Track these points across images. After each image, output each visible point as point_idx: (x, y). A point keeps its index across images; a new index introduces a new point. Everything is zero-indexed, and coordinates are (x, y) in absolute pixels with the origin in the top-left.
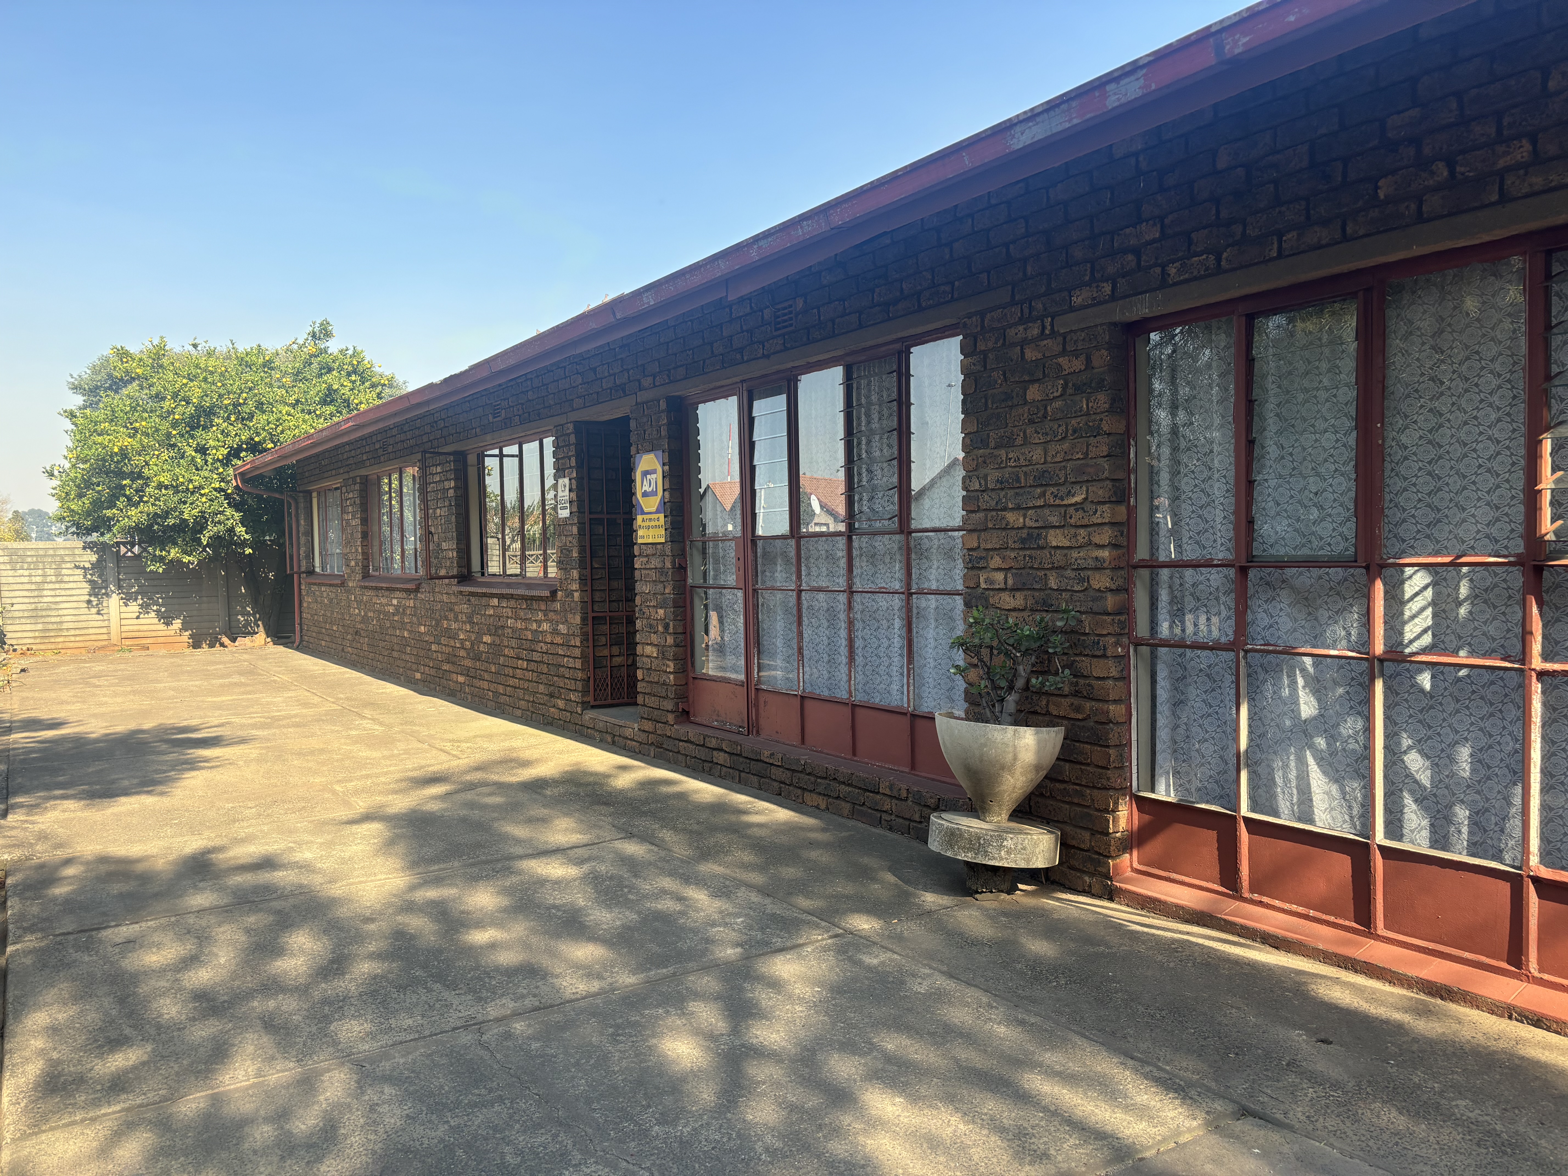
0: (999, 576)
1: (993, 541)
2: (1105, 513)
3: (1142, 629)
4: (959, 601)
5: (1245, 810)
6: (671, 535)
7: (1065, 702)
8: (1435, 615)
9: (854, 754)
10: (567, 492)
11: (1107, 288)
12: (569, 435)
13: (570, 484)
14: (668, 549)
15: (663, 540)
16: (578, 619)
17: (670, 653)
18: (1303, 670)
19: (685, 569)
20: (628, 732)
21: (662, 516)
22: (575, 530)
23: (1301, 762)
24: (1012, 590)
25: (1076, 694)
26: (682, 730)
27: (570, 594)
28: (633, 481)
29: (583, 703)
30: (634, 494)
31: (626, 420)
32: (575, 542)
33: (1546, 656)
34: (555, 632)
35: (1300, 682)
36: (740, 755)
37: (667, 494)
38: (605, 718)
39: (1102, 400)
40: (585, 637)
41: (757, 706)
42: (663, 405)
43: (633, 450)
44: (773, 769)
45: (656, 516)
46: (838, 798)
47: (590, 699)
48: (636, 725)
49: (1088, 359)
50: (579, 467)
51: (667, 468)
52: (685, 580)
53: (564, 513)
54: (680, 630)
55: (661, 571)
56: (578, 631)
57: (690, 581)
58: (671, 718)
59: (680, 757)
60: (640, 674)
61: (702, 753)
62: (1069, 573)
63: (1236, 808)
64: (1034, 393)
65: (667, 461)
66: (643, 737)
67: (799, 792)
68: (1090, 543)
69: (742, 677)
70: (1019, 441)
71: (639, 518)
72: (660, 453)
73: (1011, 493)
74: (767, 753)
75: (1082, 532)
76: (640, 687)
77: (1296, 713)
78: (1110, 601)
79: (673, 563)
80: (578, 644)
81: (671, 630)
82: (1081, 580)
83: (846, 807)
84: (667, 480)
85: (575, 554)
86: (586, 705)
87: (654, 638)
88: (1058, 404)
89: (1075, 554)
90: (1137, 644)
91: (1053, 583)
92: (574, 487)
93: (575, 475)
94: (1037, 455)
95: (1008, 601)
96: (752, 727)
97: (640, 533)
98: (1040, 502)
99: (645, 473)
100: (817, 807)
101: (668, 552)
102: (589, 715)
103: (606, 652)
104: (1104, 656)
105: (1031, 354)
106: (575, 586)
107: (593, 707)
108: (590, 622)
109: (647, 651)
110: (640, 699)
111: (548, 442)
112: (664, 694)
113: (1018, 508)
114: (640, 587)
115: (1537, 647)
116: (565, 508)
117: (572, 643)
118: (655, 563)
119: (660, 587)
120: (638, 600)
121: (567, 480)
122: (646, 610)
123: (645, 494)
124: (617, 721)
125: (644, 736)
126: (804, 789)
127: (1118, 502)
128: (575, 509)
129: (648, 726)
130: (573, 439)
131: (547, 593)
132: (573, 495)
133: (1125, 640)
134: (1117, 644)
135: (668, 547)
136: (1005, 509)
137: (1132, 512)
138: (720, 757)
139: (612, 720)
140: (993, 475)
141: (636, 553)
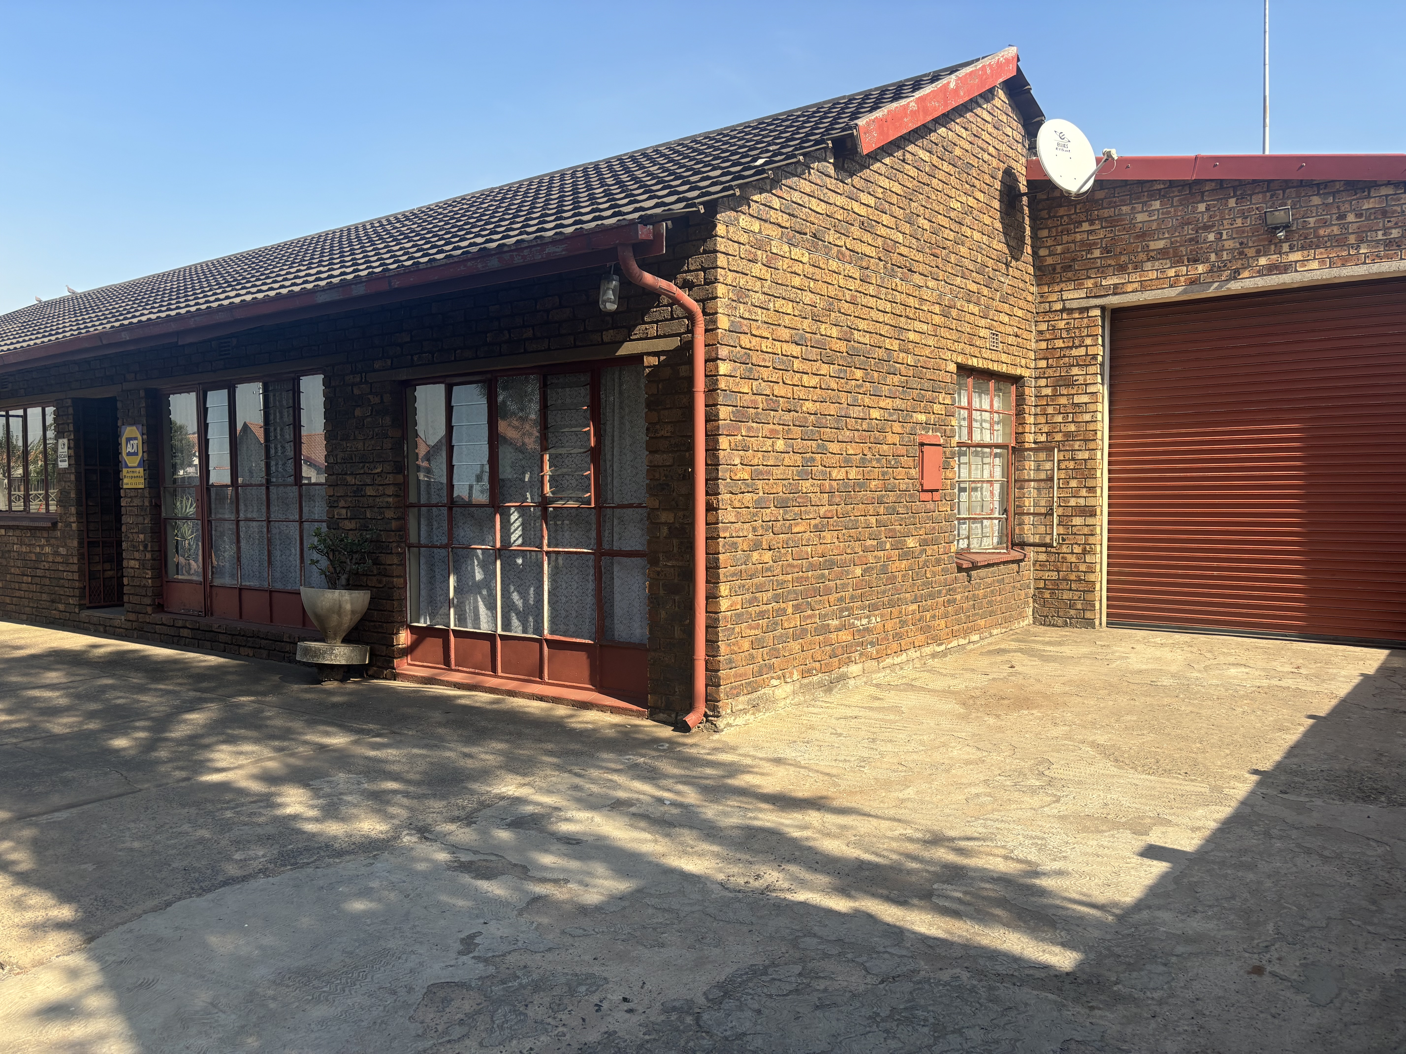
0: (344, 511)
1: (340, 491)
2: (390, 479)
3: (413, 539)
4: (324, 525)
5: (452, 627)
6: (149, 483)
7: (375, 579)
8: (523, 529)
9: (271, 621)
10: (66, 449)
11: (389, 362)
12: (68, 407)
13: (69, 444)
14: (146, 493)
15: (142, 486)
16: (75, 543)
17: (149, 565)
18: (477, 557)
19: (160, 507)
20: (117, 623)
21: (141, 470)
22: (73, 477)
23: (476, 601)
24: (350, 519)
25: (379, 574)
26: (157, 617)
27: (69, 525)
28: (120, 444)
29: (80, 605)
30: (121, 453)
31: (113, 400)
32: (73, 486)
33: (549, 546)
34: (56, 554)
35: (476, 563)
36: (198, 629)
37: (145, 455)
38: (98, 614)
39: (388, 420)
40: (81, 557)
41: (211, 596)
42: (142, 393)
43: (119, 423)
44: (221, 636)
45: (138, 470)
46: (260, 648)
47: (86, 602)
48: (123, 618)
49: (382, 397)
50: (76, 431)
51: (145, 437)
52: (160, 514)
53: (63, 465)
54: (156, 549)
55: (141, 507)
56: (75, 552)
57: (163, 515)
58: (149, 609)
59: (156, 636)
60: (125, 581)
61: (172, 631)
62: (376, 510)
63: (449, 626)
64: (358, 412)
65: (145, 432)
66: (128, 625)
67: (237, 648)
68: (384, 494)
69: (201, 579)
70: (352, 438)
71: (125, 470)
72: (140, 427)
73: (349, 465)
74: (216, 626)
75: (381, 488)
76: (126, 590)
77: (474, 576)
78: (394, 525)
79: (151, 502)
80: (76, 561)
81: (149, 549)
82: (381, 513)
83: (265, 653)
84: (145, 445)
85: (73, 495)
86: (82, 607)
87: (137, 555)
88: (369, 419)
89: (378, 500)
90: (410, 546)
91: (368, 516)
92: (72, 445)
93: (72, 437)
94: (360, 446)
95: (348, 525)
96: (208, 611)
97: (125, 481)
98: (362, 471)
99: (128, 440)
100: (248, 656)
101: (147, 495)
102: (85, 614)
103: (99, 567)
104: (391, 553)
105: (356, 391)
106: (73, 519)
107: (89, 608)
108: (86, 545)
109: (131, 563)
110: (126, 598)
111: (50, 410)
112: (144, 593)
113: (352, 474)
114: (124, 519)
115: (546, 541)
116: (64, 461)
117: (71, 561)
118: (137, 502)
119: (141, 519)
120: (124, 528)
121: (66, 441)
122: (130, 535)
123: (129, 454)
124: (107, 616)
125: (130, 623)
126: (240, 646)
127: (398, 473)
128: (73, 462)
129: (132, 617)
130: (71, 410)
131: (49, 525)
132: (72, 452)
133: (403, 545)
134: (398, 547)
135: (147, 491)
136: (346, 474)
137: (406, 478)
138: (185, 632)
139: (104, 615)
140: (341, 455)
141: (122, 495)
